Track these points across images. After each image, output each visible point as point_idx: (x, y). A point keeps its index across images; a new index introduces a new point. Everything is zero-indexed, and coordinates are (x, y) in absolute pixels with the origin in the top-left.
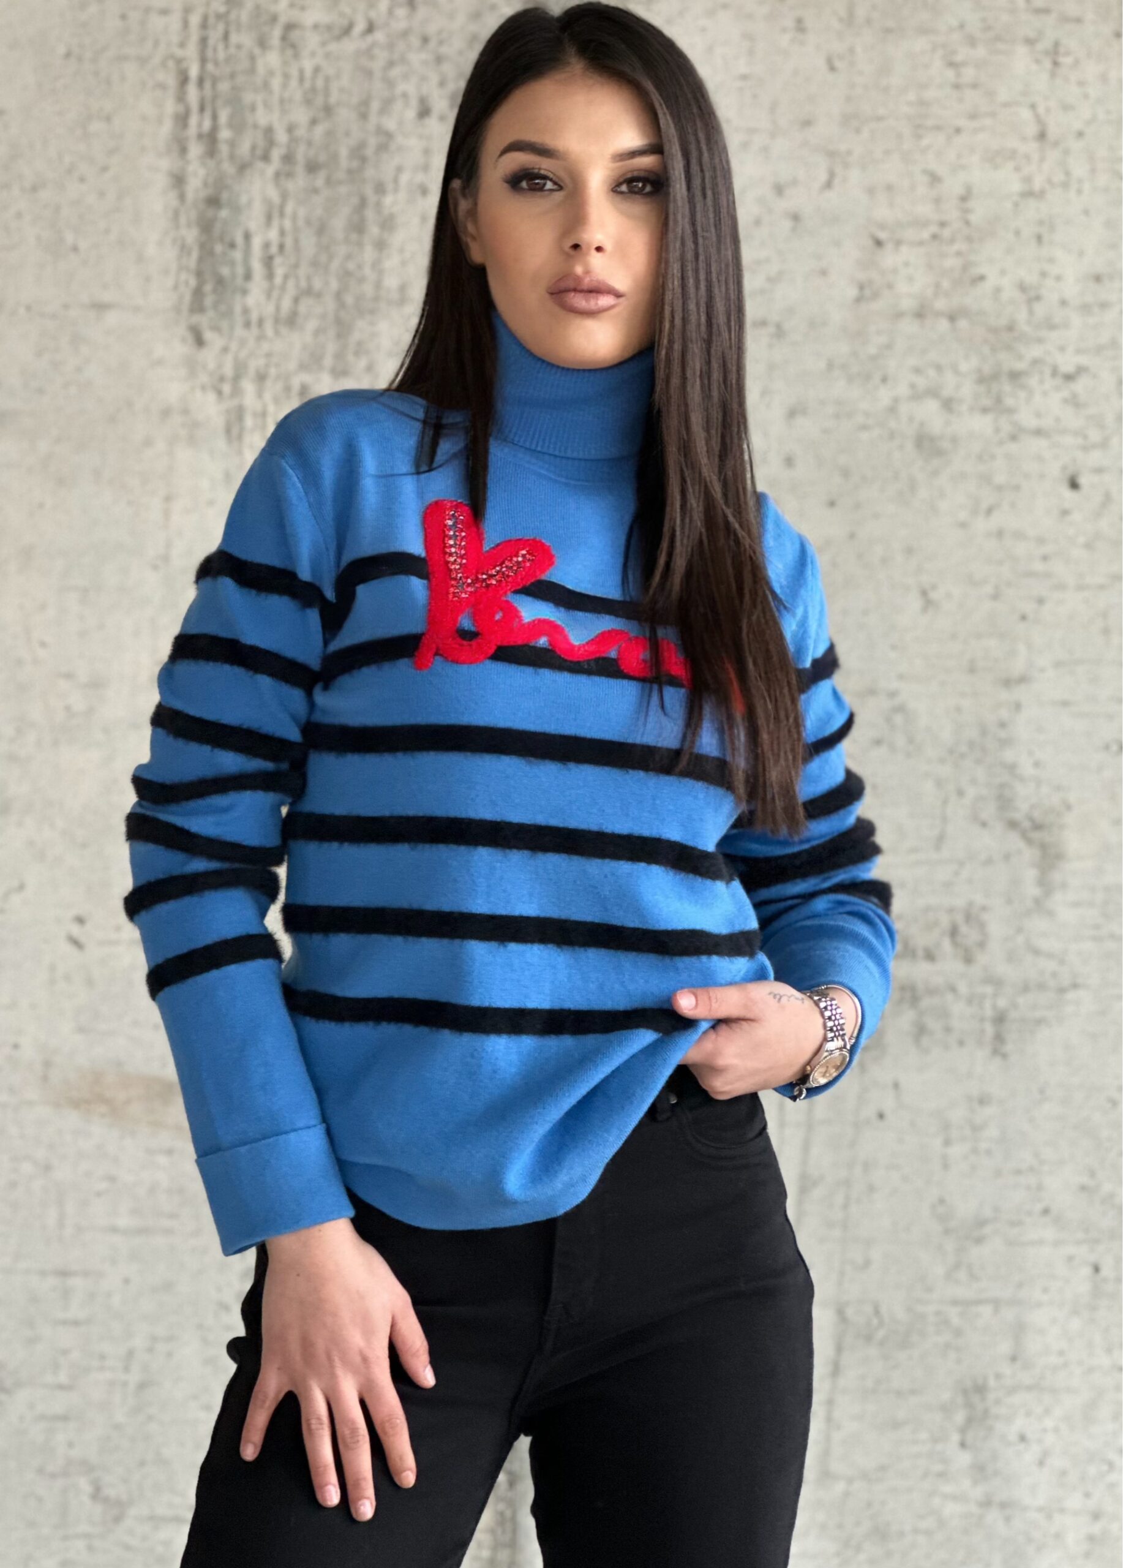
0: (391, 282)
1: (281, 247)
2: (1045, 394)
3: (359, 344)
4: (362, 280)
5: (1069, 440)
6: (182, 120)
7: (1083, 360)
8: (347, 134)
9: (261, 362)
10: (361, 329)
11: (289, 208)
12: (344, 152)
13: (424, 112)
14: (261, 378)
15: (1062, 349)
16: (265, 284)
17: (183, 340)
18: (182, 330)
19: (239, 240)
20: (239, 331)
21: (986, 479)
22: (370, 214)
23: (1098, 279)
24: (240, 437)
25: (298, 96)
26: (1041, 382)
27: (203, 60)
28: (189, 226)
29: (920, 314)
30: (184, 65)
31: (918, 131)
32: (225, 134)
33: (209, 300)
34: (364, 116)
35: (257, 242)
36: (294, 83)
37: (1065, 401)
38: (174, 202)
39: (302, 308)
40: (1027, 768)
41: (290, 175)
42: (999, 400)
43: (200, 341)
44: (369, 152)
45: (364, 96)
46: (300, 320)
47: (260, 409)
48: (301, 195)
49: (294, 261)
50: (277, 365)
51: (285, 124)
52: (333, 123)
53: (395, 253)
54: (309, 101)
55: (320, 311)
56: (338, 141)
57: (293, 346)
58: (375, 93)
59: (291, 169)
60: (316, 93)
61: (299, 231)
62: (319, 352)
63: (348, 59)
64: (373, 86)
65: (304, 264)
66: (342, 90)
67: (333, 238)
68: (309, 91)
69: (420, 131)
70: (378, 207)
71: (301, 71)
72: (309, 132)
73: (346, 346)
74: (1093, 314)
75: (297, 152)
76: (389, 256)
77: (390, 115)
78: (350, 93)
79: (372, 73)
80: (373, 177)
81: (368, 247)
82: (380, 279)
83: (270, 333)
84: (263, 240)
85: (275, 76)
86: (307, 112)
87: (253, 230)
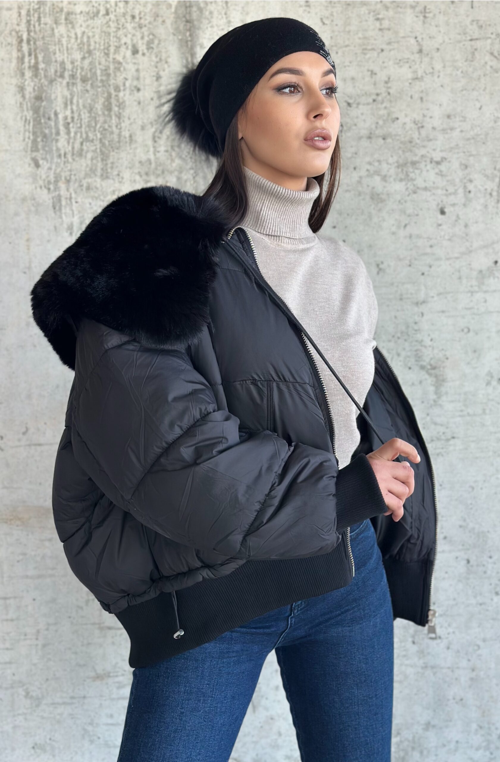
0: (126, 134)
1: (73, 118)
2: (428, 171)
3: (112, 163)
4: (112, 133)
5: (439, 192)
6: (21, 60)
7: (444, 154)
8: (100, 64)
9: (68, 173)
10: (113, 156)
11: (75, 101)
12: (99, 72)
13: (135, 52)
14: (68, 181)
15: (434, 150)
16: (66, 137)
17: (30, 165)
18: (28, 160)
19: (52, 116)
20: (55, 160)
21: (403, 212)
22: (114, 102)
23: (449, 117)
24: (60, 209)
25: (75, 47)
26: (426, 165)
27: (29, 31)
28: (27, 110)
29: (369, 138)
30: (20, 34)
31: (365, 51)
32: (42, 66)
33: (40, 146)
34: (107, 54)
35: (61, 116)
36: (73, 40)
37: (437, 174)
38: (21, 100)
39: (85, 148)
40: (428, 342)
41: (73, 84)
42: (407, 175)
43: (37, 165)
44: (111, 71)
45: (106, 45)
46: (84, 153)
47: (68, 196)
48: (80, 94)
49: (79, 125)
50: (75, 175)
51: (70, 60)
52: (93, 58)
53: (126, 119)
54: (81, 48)
55: (93, 148)
56: (96, 67)
57: (82, 166)
58: (111, 43)
59: (74, 81)
60: (84, 44)
61: (80, 111)
62: (94, 168)
63: (97, 28)
64: (110, 40)
65: (84, 126)
66: (95, 43)
67: (97, 114)
68: (80, 44)
69: (134, 61)
70: (116, 98)
71: (76, 34)
72: (82, 63)
73: (106, 164)
74: (447, 133)
75: (76, 73)
76: (124, 121)
77: (119, 54)
78: (100, 44)
79: (109, 34)
80: (114, 84)
81: (114, 117)
82: (120, 132)
83: (70, 160)
84: (64, 115)
85: (63, 37)
86: (80, 54)
87: (58, 111)
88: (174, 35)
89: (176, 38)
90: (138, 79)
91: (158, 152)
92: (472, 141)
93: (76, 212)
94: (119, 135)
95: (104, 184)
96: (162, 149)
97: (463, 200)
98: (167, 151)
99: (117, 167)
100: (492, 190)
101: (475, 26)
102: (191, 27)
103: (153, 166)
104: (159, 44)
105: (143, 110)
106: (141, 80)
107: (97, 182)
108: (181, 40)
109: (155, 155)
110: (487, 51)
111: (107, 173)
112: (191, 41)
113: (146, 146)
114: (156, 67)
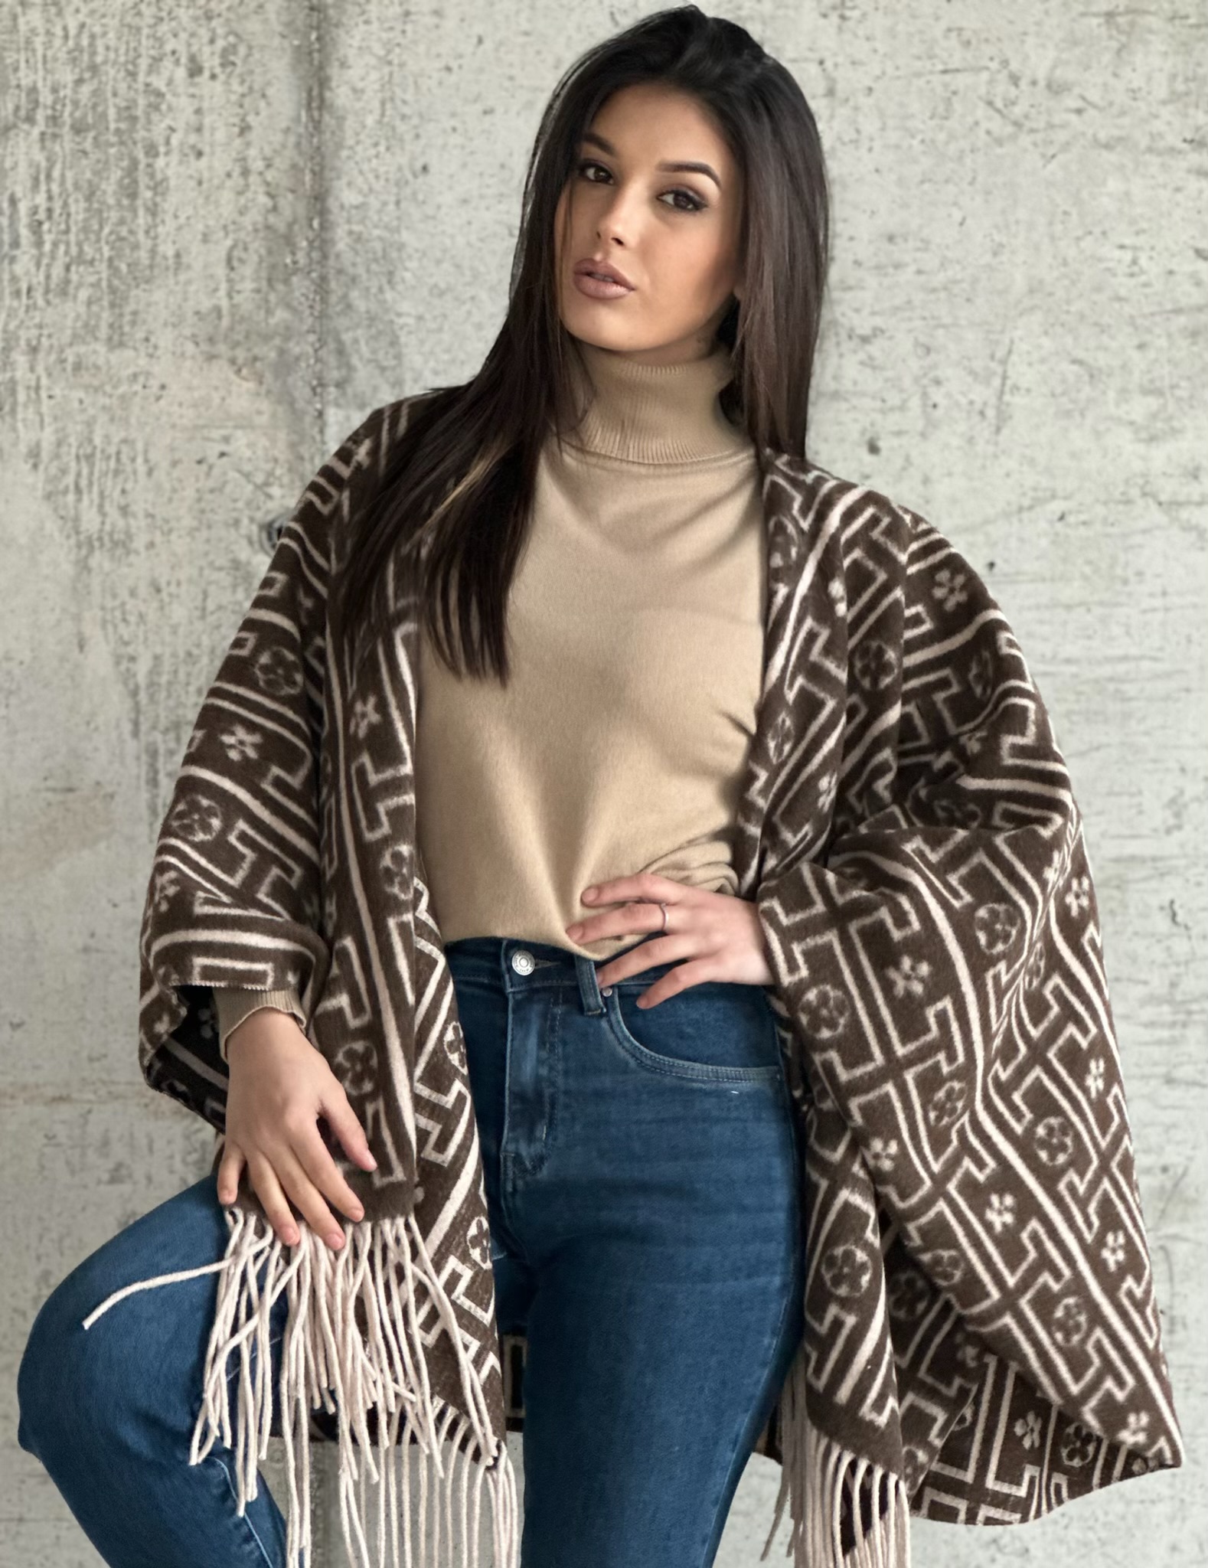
0: (168, 249)
1: (50, 211)
2: (842, 356)
3: (135, 313)
4: (136, 247)
5: (867, 403)
7: (878, 321)
8: (115, 95)
9: (34, 332)
10: (137, 297)
11: (56, 174)
12: (112, 113)
13: (195, 70)
14: (34, 350)
15: (857, 311)
16: (34, 251)
19: (5, 205)
20: (7, 301)
22: (143, 180)
23: (891, 239)
24: (13, 411)
25: (62, 55)
26: (838, 344)
34: (133, 75)
35: (23, 208)
36: (58, 42)
37: (862, 363)
39: (74, 277)
41: (55, 136)
44: (139, 112)
45: (132, 54)
46: (71, 290)
47: (33, 383)
48: (69, 158)
49: (63, 227)
50: (50, 336)
51: (49, 83)
52: (100, 82)
53: (168, 218)
54: (74, 60)
55: (93, 279)
56: (106, 100)
57: (65, 316)
58: (143, 51)
59: (57, 130)
60: (81, 51)
61: (68, 196)
62: (93, 322)
63: (113, 16)
64: (139, 42)
65: (74, 229)
66: (108, 48)
67: (103, 203)
68: (74, 50)
69: (192, 90)
70: (149, 170)
71: (65, 29)
72: (75, 91)
73: (121, 315)
74: (886, 275)
75: (62, 112)
76: (163, 222)
77: (159, 73)
78: (116, 50)
79: (139, 30)
80: (144, 139)
81: (141, 212)
82: (155, 246)
83: (41, 302)
84: (31, 204)
85: (37, 35)
86: (72, 71)
87: (19, 195)
88: (283, 36)
89: (286, 44)
90: (199, 130)
91: (239, 292)
92: (943, 295)
93: (47, 420)
94: (153, 252)
95: (114, 358)
96: (248, 285)
97: (920, 425)
98: (258, 291)
99: (144, 322)
100: (985, 404)
101: (953, 40)
102: (320, 22)
103: (225, 322)
104: (249, 55)
105: (207, 198)
106: (206, 133)
107: (98, 352)
108: (299, 47)
109: (230, 296)
110: (980, 98)
111: (122, 334)
112: (319, 51)
113: (212, 276)
114: (241, 106)
